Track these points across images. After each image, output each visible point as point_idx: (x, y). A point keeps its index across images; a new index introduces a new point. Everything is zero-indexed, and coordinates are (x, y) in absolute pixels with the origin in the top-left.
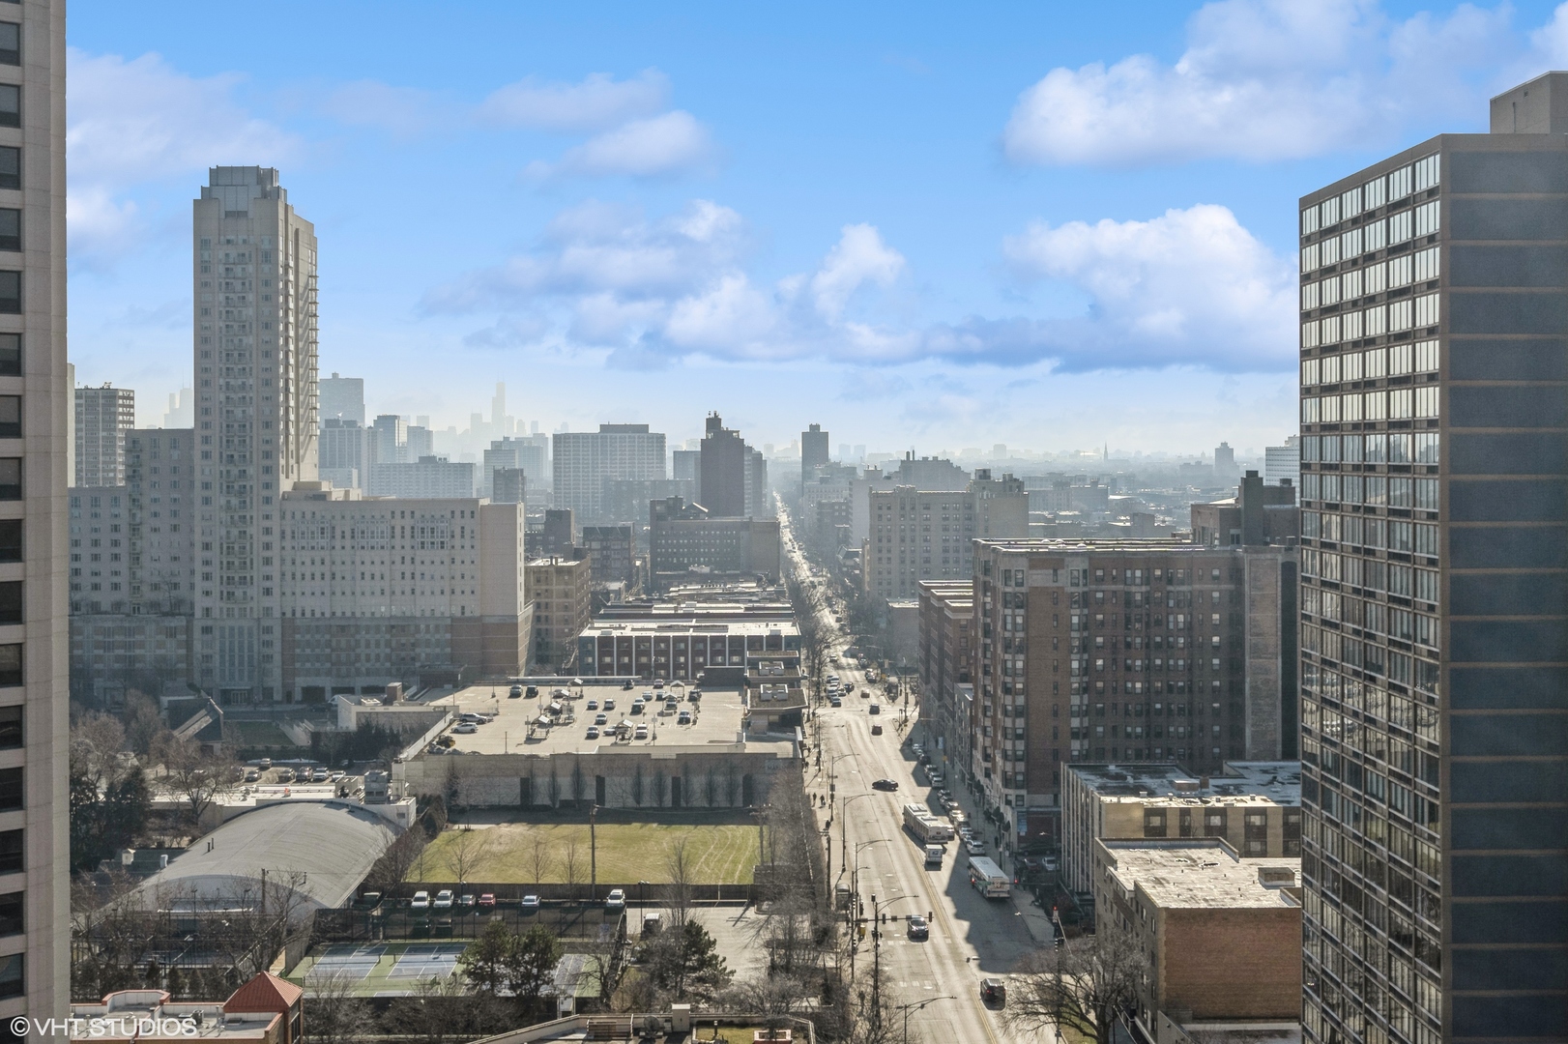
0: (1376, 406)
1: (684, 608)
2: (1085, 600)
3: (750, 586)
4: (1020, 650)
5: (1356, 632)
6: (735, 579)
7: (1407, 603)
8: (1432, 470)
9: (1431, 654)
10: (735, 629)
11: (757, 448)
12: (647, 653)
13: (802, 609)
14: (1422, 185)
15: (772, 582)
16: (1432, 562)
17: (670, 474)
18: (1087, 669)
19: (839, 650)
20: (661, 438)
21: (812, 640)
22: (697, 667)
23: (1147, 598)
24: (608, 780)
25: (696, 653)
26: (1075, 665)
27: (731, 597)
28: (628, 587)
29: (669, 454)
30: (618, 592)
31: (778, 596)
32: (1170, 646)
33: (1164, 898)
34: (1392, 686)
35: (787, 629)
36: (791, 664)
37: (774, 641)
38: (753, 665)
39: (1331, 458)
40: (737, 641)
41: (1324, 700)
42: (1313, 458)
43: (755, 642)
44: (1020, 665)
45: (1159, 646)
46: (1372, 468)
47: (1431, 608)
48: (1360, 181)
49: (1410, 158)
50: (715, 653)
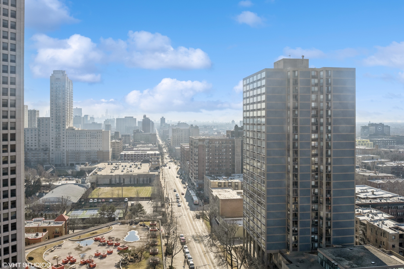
0: (255, 114)
1: (139, 149)
2: (208, 147)
3: (151, 145)
4: (197, 156)
5: (252, 152)
6: (148, 144)
7: (260, 147)
8: (264, 124)
9: (264, 155)
10: (148, 152)
11: (153, 121)
12: (133, 157)
13: (160, 148)
14: (263, 77)
15: (155, 144)
16: (264, 140)
17: (137, 125)
18: (208, 159)
19: (166, 156)
20: (136, 119)
21: (162, 154)
22: (141, 159)
23: (219, 147)
24: (125, 179)
25: (141, 157)
26: (207, 158)
27: (148, 147)
28: (129, 145)
29: (137, 122)
30: (128, 146)
31: (156, 147)
32: (223, 155)
33: (221, 197)
34: (257, 161)
35: (157, 152)
36: (158, 158)
37: (155, 154)
38: (151, 159)
39: (248, 122)
40: (148, 155)
41: (247, 163)
42: (245, 122)
43: (152, 154)
44: (197, 158)
45: (221, 155)
46: (254, 124)
47: (264, 148)
48: (253, 76)
49: (260, 72)
50: (145, 157)
